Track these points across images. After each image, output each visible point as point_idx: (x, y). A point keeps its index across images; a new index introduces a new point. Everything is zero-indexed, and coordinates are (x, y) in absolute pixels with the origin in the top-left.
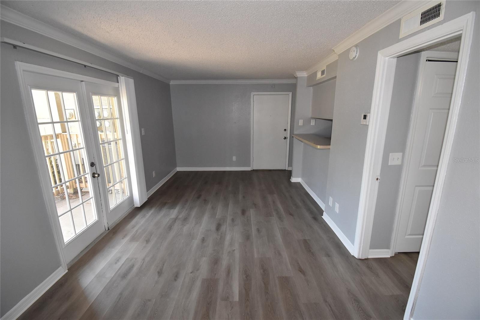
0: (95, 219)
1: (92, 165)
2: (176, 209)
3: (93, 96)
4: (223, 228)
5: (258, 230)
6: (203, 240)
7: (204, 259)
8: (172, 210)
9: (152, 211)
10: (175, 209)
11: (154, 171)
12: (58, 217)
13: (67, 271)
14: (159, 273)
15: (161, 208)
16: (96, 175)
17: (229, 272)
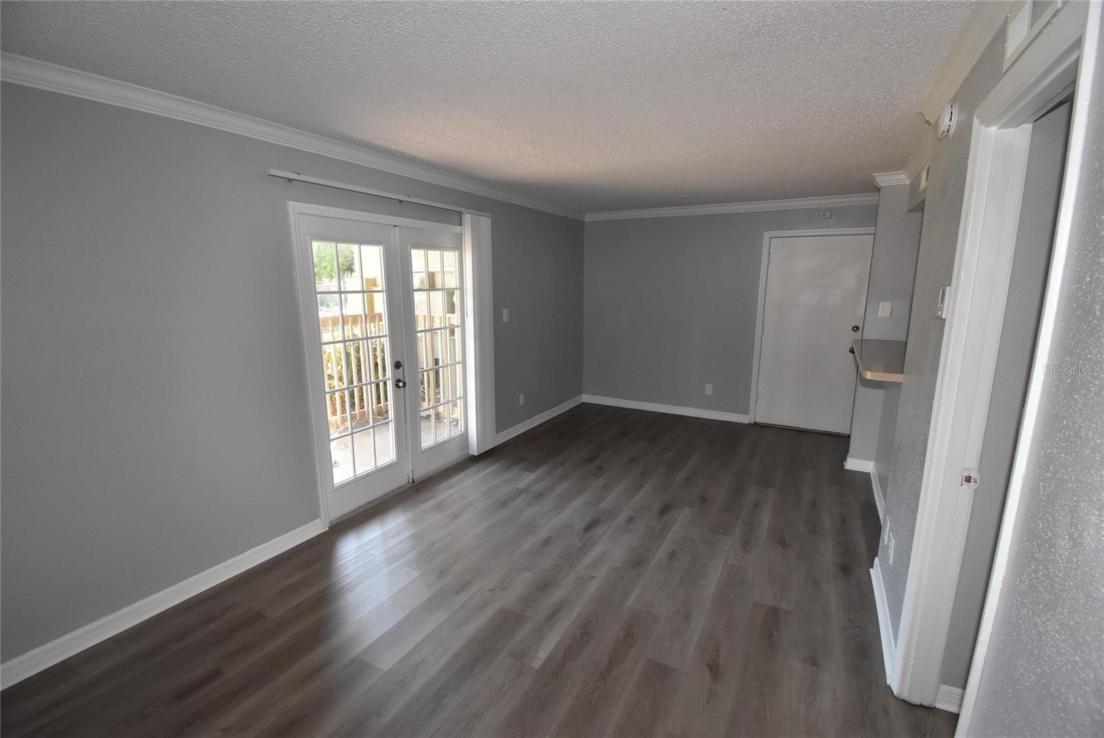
0: (392, 458)
1: (397, 365)
2: (535, 473)
3: (412, 250)
4: (598, 531)
5: (672, 555)
6: (547, 542)
7: (528, 575)
8: (527, 473)
9: (492, 468)
10: (533, 472)
11: (523, 394)
12: (330, 441)
13: (328, 529)
14: (441, 571)
15: (511, 466)
16: (401, 384)
17: (555, 613)
